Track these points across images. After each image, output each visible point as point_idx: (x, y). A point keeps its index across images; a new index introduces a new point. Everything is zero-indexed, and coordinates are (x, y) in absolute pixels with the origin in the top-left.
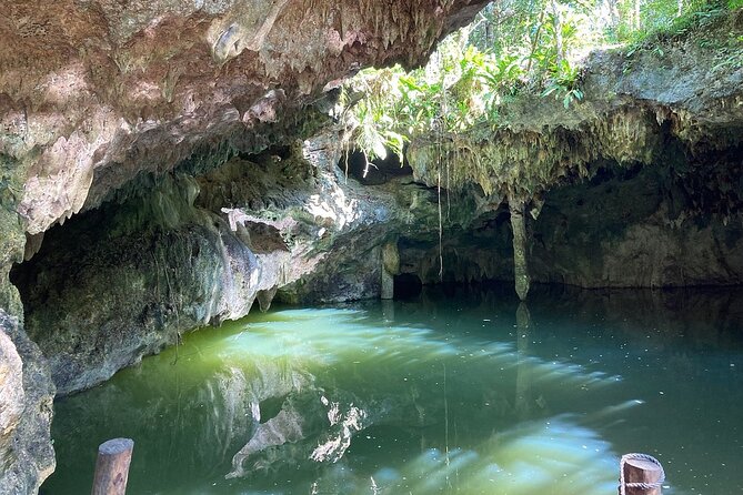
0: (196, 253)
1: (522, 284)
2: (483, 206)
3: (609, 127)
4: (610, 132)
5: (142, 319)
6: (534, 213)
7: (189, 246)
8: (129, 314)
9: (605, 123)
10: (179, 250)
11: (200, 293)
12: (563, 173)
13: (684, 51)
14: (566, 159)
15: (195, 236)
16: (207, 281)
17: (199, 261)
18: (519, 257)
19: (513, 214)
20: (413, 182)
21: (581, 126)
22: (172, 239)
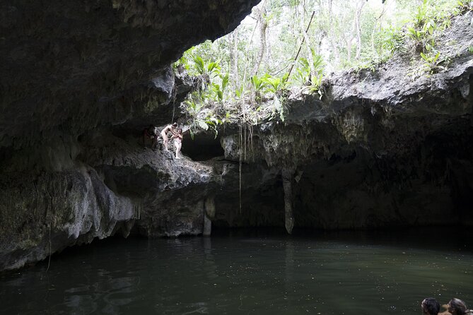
0: (70, 188)
1: (289, 224)
2: (267, 175)
3: (343, 120)
4: (343, 122)
5: (20, 230)
6: (298, 179)
7: (66, 182)
8: (9, 225)
9: (340, 117)
10: (57, 184)
11: (71, 217)
12: (315, 152)
13: (386, 70)
14: (316, 143)
15: (71, 177)
16: (77, 208)
17: (72, 194)
18: (288, 207)
19: (284, 180)
20: (224, 160)
21: (326, 120)
22: (52, 176)
